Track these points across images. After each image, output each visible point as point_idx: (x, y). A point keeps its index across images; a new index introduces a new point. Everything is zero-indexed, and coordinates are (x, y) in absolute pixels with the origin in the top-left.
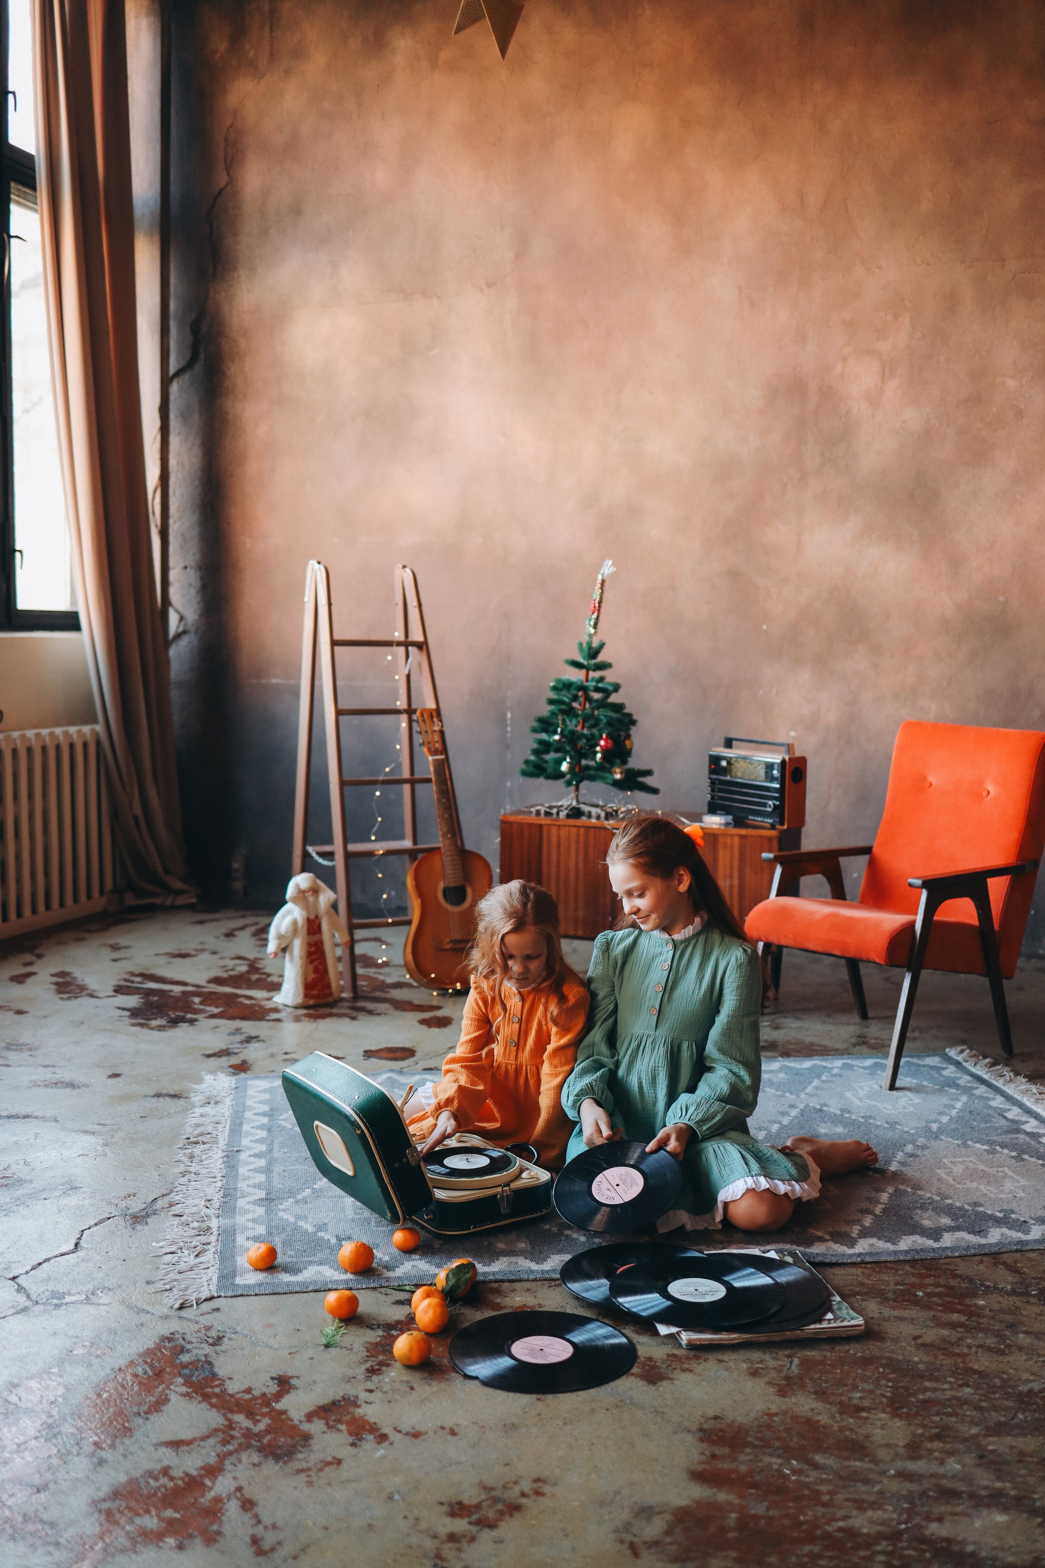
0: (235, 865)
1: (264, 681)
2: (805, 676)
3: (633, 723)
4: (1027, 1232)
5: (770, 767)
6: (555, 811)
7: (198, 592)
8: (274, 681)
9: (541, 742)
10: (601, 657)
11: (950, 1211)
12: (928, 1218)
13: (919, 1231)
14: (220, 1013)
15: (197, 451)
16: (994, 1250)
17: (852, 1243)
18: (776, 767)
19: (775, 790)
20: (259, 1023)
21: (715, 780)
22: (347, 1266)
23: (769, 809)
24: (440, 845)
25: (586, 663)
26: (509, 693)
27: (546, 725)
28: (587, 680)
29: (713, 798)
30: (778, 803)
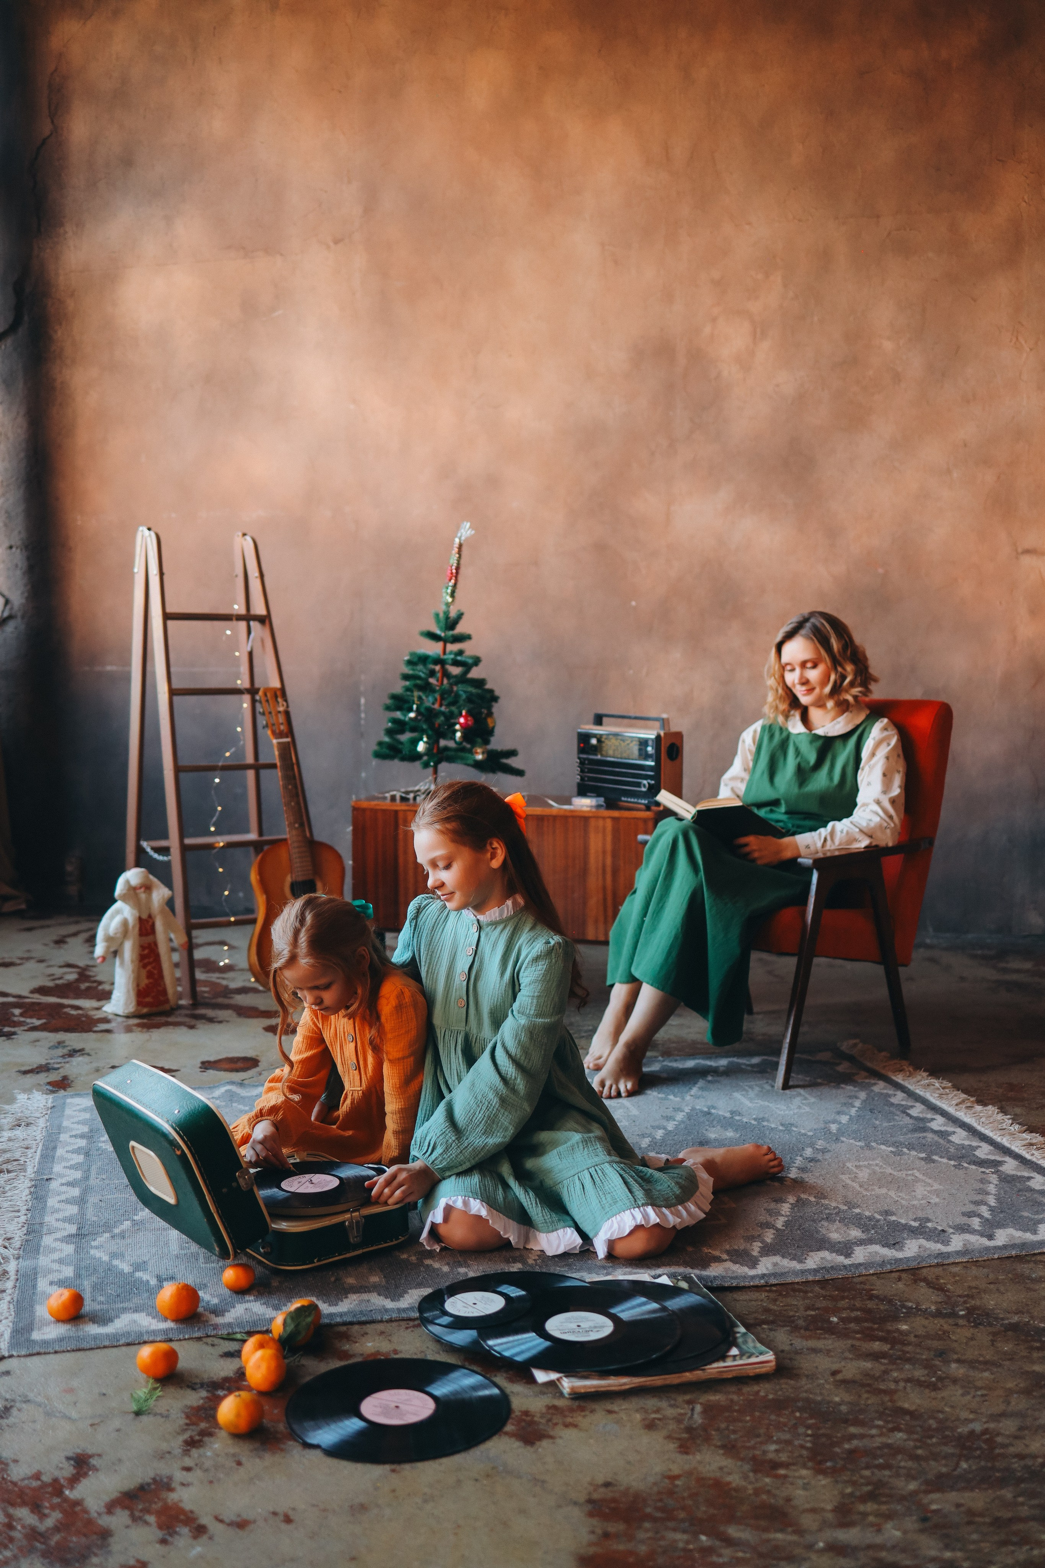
0: (69, 868)
1: (98, 668)
2: (677, 655)
3: (495, 699)
4: (946, 1243)
5: (643, 743)
6: (411, 796)
7: (24, 574)
8: (109, 668)
9: (395, 721)
10: (460, 629)
11: (859, 1222)
12: (836, 1231)
13: (827, 1246)
14: (41, 1025)
15: (21, 421)
16: (913, 1264)
17: (753, 1263)
18: (650, 743)
19: (650, 768)
20: (85, 1035)
21: (585, 759)
22: (166, 1313)
23: (644, 789)
24: (287, 836)
25: (443, 635)
26: (363, 677)
27: (400, 702)
28: (444, 653)
29: (582, 779)
30: (653, 782)
